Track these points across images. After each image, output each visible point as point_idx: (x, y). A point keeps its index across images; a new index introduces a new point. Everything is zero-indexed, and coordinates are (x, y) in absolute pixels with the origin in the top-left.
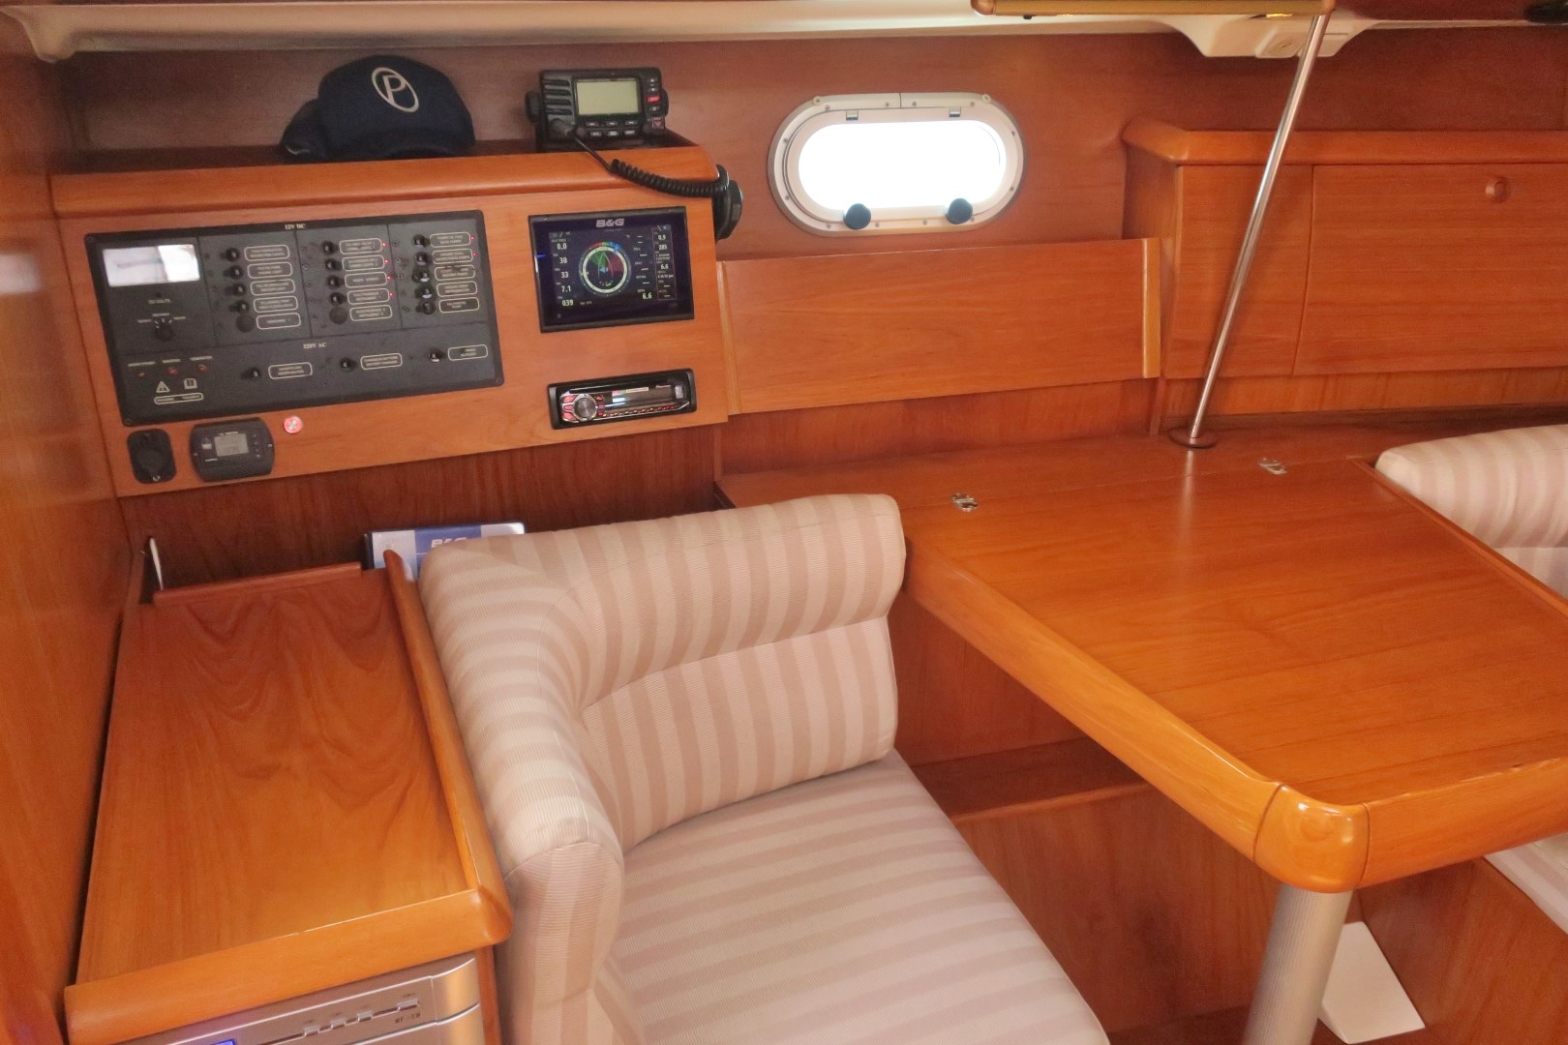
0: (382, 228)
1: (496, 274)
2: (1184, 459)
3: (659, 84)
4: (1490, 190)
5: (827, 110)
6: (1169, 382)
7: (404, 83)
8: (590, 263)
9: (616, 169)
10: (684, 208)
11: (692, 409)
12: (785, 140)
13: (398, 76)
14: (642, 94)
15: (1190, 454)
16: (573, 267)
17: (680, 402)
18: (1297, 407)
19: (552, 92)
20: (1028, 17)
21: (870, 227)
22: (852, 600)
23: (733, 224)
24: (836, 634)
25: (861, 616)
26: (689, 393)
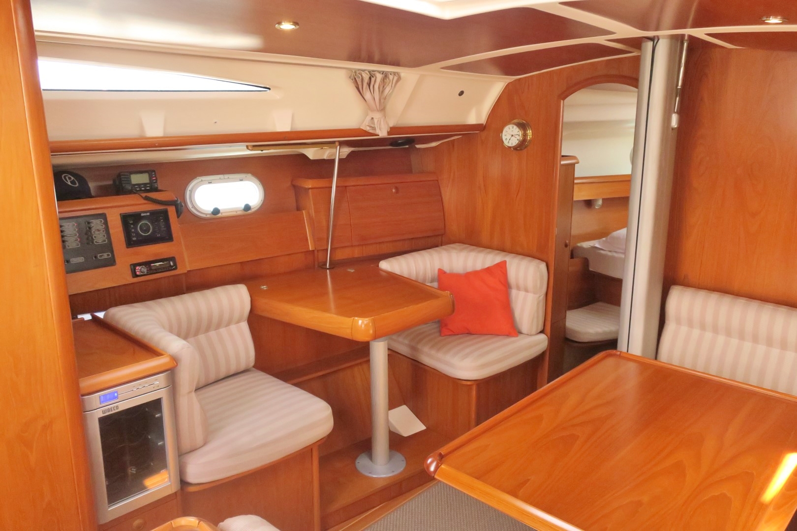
0: (75, 220)
1: (111, 231)
2: (327, 273)
3: (155, 174)
4: (394, 190)
5: (202, 181)
6: (318, 251)
7: (72, 178)
8: (140, 226)
9: (146, 198)
10: (167, 209)
11: (176, 269)
12: (190, 190)
13: (70, 176)
14: (150, 177)
15: (328, 271)
16: (136, 228)
17: (173, 266)
18: (356, 255)
19: (123, 178)
20: (262, 151)
21: (219, 215)
22: (236, 315)
23: (181, 213)
24: (233, 327)
25: (238, 322)
26: (175, 264)
